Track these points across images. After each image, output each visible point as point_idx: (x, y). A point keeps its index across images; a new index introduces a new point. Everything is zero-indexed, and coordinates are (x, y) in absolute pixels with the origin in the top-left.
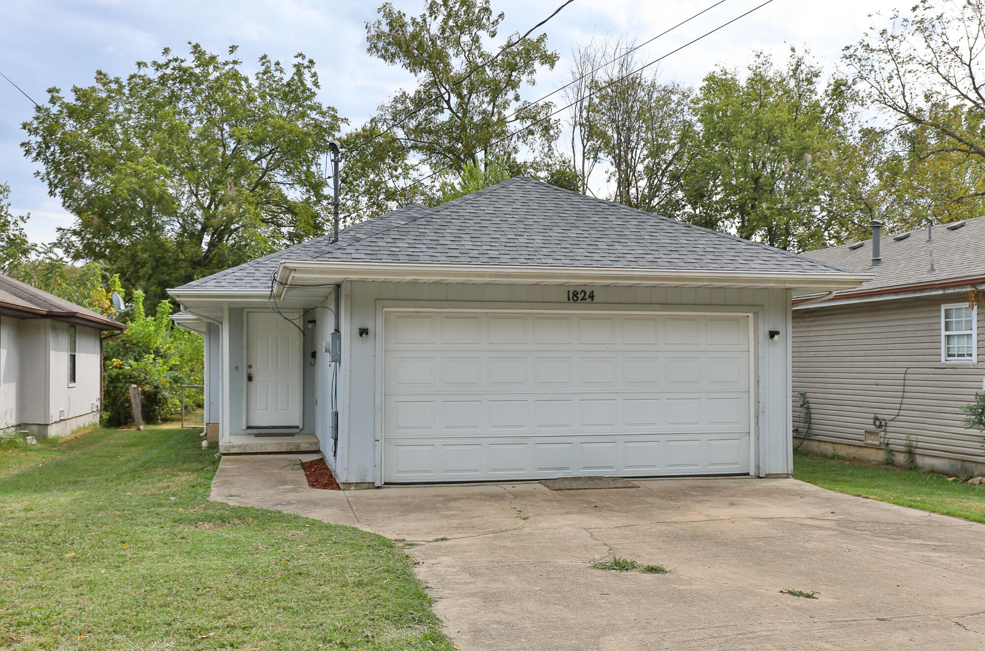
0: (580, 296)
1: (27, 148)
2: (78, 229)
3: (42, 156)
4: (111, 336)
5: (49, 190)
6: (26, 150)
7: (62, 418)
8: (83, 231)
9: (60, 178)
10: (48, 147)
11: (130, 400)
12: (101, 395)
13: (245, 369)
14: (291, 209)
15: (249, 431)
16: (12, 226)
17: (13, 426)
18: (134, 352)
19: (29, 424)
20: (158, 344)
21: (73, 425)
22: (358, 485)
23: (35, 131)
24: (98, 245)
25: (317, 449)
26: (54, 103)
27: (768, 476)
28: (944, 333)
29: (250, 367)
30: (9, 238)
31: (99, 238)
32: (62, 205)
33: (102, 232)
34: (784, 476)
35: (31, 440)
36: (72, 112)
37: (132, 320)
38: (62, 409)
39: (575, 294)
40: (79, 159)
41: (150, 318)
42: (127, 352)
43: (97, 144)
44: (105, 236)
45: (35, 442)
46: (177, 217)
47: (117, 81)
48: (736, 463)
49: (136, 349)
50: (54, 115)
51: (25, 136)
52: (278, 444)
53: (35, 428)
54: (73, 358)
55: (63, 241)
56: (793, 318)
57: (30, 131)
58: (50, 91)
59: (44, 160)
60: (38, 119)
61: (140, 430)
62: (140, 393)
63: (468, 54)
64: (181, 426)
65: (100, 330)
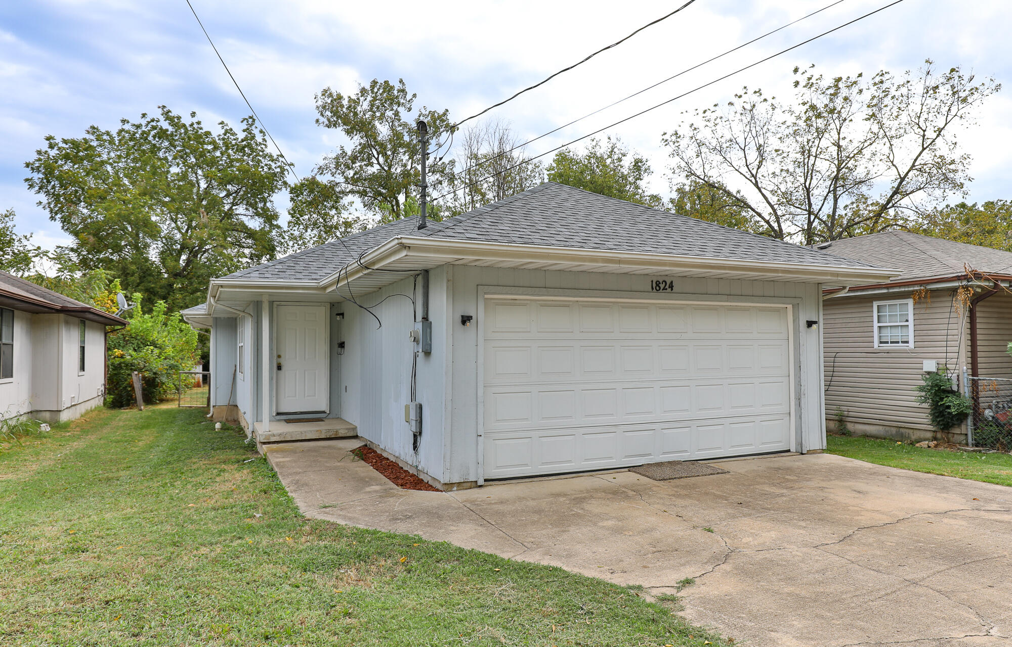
0: (662, 286)
1: (30, 183)
2: (75, 247)
3: (44, 190)
4: (113, 331)
5: (50, 216)
6: (29, 185)
7: (73, 404)
8: (79, 249)
9: (59, 207)
10: (49, 182)
11: (133, 384)
12: (105, 381)
13: (275, 358)
14: (251, 234)
15: (279, 417)
16: (17, 243)
17: (25, 413)
18: (133, 344)
19: (41, 411)
20: (155, 337)
21: (82, 409)
22: (461, 485)
23: (37, 170)
24: (92, 260)
25: (355, 434)
26: (52, 148)
27: (810, 452)
28: (876, 324)
29: (279, 356)
30: (13, 253)
31: (92, 254)
32: (61, 227)
33: (96, 249)
34: (819, 451)
35: (45, 428)
37: (131, 317)
38: (73, 396)
39: (658, 283)
40: (76, 191)
41: (147, 316)
42: (127, 344)
43: (91, 182)
44: (99, 252)
45: (48, 429)
46: (161, 238)
47: (108, 133)
48: (780, 442)
49: (135, 342)
50: (53, 157)
51: (28, 173)
52: (317, 431)
53: (47, 415)
54: (83, 349)
56: (823, 306)
57: (33, 169)
58: (48, 139)
59: (46, 192)
60: (40, 160)
61: (141, 410)
62: (140, 378)
63: (391, 124)
64: (177, 406)
65: (103, 325)
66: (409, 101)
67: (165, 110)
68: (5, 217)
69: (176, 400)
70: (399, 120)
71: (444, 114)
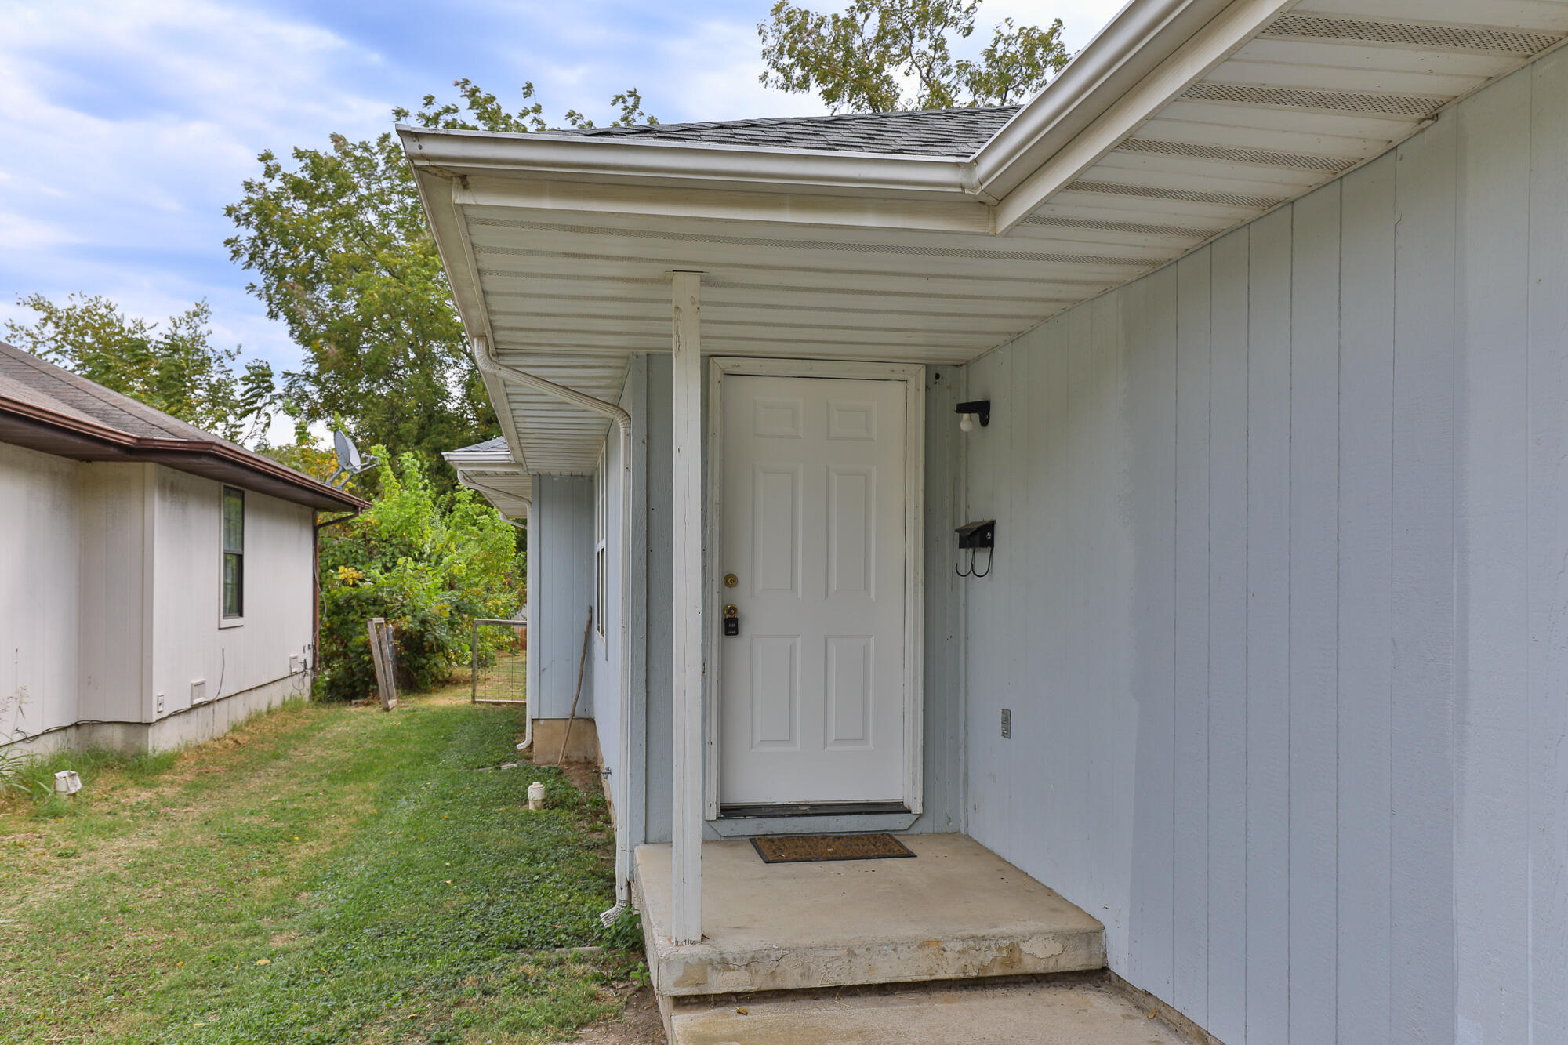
1: (234, 248)
3: (259, 261)
4: (331, 523)
5: (268, 309)
6: (233, 251)
7: (196, 701)
9: (283, 293)
10: (266, 244)
11: (371, 648)
12: (315, 639)
13: (717, 587)
16: (215, 366)
18: (384, 554)
19: (102, 723)
21: (234, 712)
23: (246, 221)
25: (1095, 963)
26: (272, 177)
29: (731, 582)
30: (208, 384)
32: (288, 334)
35: (67, 781)
36: (298, 188)
38: (197, 681)
42: (369, 555)
45: (77, 785)
47: (365, 147)
49: (389, 550)
50: (273, 194)
53: (114, 737)
54: (237, 560)
55: (293, 391)
57: (238, 219)
58: (263, 158)
59: (261, 265)
60: (249, 201)
61: (387, 709)
62: (391, 632)
63: (925, 70)
64: (470, 700)
65: (313, 509)
66: (967, 12)
67: (468, 87)
68: (194, 316)
69: (465, 682)
70: (945, 59)
71: (1053, 31)
